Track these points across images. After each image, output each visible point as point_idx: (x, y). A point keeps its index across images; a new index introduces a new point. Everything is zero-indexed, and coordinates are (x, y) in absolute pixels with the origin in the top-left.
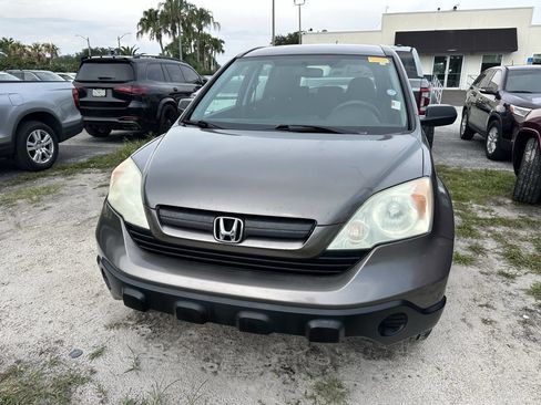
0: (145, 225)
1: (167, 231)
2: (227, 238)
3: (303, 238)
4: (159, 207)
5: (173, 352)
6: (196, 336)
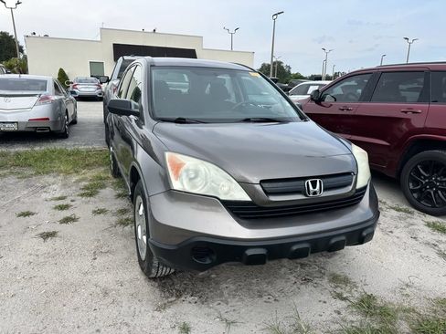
0: (246, 198)
1: (273, 198)
2: (315, 193)
3: (350, 184)
4: (262, 182)
5: (233, 302)
6: (232, 287)
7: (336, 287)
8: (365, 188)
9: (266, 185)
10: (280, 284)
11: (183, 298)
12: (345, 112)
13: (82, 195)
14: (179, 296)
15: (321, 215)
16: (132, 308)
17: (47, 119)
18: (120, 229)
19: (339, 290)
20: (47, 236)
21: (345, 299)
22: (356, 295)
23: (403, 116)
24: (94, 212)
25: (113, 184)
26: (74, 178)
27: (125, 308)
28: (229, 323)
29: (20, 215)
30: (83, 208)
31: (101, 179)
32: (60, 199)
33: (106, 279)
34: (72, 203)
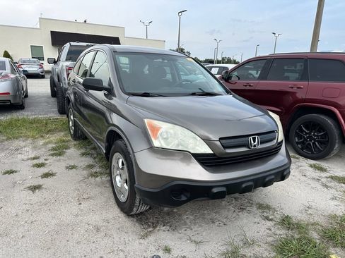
0: (209, 151)
1: (228, 151)
3: (275, 139)
4: (221, 139)
5: (195, 228)
6: (191, 217)
7: (263, 212)
8: (282, 141)
9: (223, 141)
10: (225, 213)
11: (158, 228)
12: (248, 88)
13: (52, 155)
14: (154, 227)
15: (257, 161)
16: (122, 239)
17: (9, 93)
18: (92, 180)
19: (265, 214)
20: (35, 188)
21: (271, 220)
22: (278, 216)
23: (291, 90)
24: (67, 168)
25: (75, 145)
26: (41, 142)
27: (117, 239)
28: (197, 243)
29: (5, 173)
30: (56, 165)
31: (64, 141)
32: (34, 158)
33: (95, 218)
34: (46, 162)
